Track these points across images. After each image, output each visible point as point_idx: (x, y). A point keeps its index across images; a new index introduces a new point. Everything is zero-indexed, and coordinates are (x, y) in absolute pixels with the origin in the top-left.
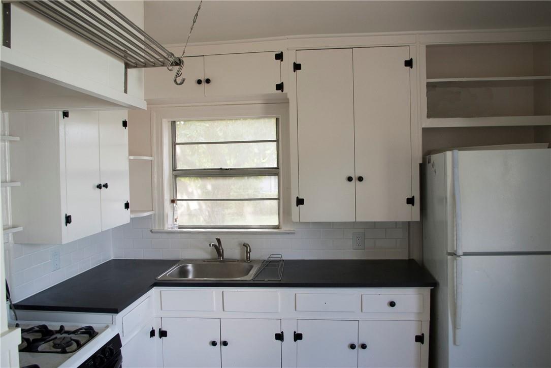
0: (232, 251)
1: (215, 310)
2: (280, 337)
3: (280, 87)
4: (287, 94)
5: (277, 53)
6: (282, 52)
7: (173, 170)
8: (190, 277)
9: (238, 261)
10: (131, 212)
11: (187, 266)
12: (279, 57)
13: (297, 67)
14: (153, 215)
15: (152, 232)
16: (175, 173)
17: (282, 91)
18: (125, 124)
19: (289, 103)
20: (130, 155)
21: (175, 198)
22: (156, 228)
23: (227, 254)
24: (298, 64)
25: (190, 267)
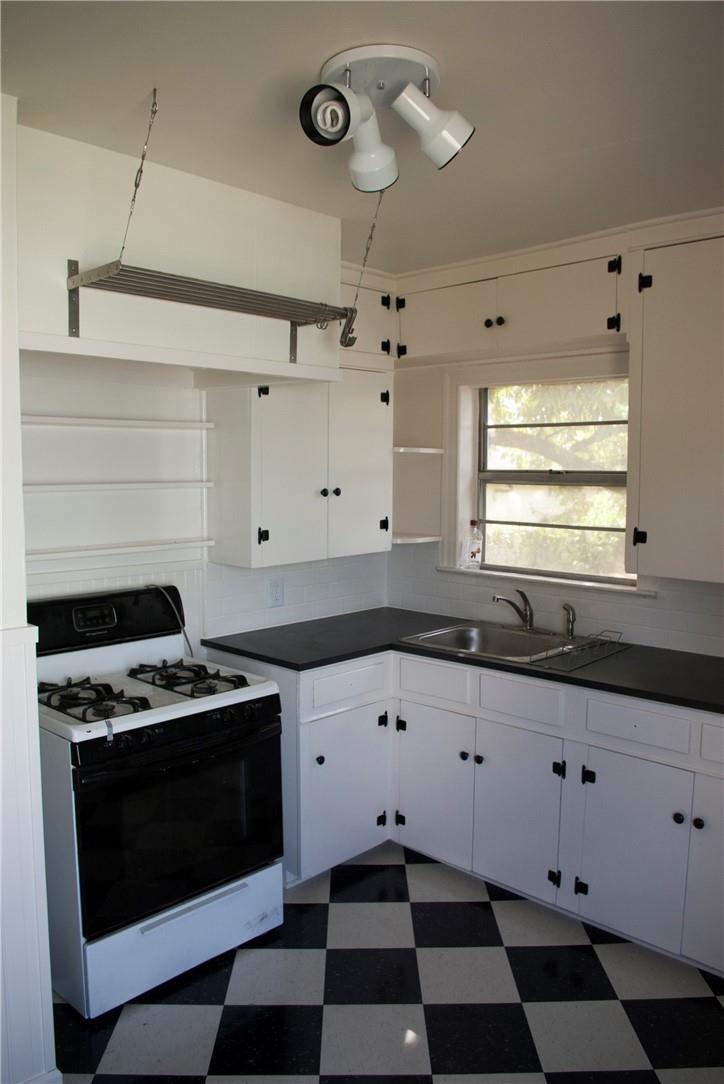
0: (548, 616)
1: (469, 701)
2: (559, 769)
3: (614, 323)
4: (625, 335)
5: (612, 259)
6: (620, 258)
7: (479, 470)
8: (473, 650)
9: (555, 634)
10: (395, 534)
11: (469, 631)
12: (615, 266)
13: (645, 282)
14: (440, 544)
15: (438, 571)
16: (483, 475)
17: (618, 330)
18: (385, 397)
19: (628, 351)
20: (396, 444)
21: (481, 518)
22: (444, 565)
23: (539, 620)
24: (646, 277)
25: (474, 633)
